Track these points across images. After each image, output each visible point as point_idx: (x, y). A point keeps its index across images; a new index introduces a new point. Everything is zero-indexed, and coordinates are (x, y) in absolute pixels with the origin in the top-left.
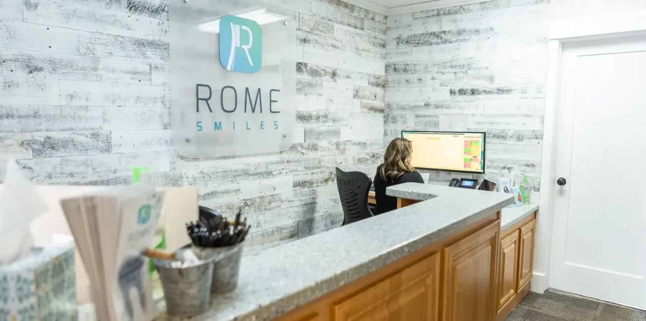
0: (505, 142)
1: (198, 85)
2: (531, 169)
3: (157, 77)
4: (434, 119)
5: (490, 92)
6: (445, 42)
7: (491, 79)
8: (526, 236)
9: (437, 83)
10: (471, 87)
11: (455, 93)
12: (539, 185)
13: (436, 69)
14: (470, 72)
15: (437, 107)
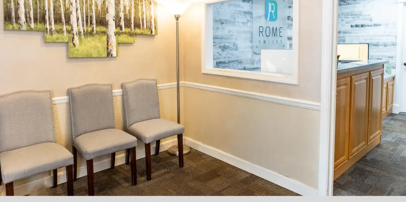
0: (378, 47)
1: (260, 27)
2: (391, 59)
3: (249, 24)
4: (342, 38)
5: (371, 26)
6: (348, 4)
7: (371, 20)
8: (390, 87)
9: (344, 22)
10: (361, 24)
11: (353, 26)
12: (395, 66)
13: (343, 16)
14: (360, 17)
15: (344, 33)
